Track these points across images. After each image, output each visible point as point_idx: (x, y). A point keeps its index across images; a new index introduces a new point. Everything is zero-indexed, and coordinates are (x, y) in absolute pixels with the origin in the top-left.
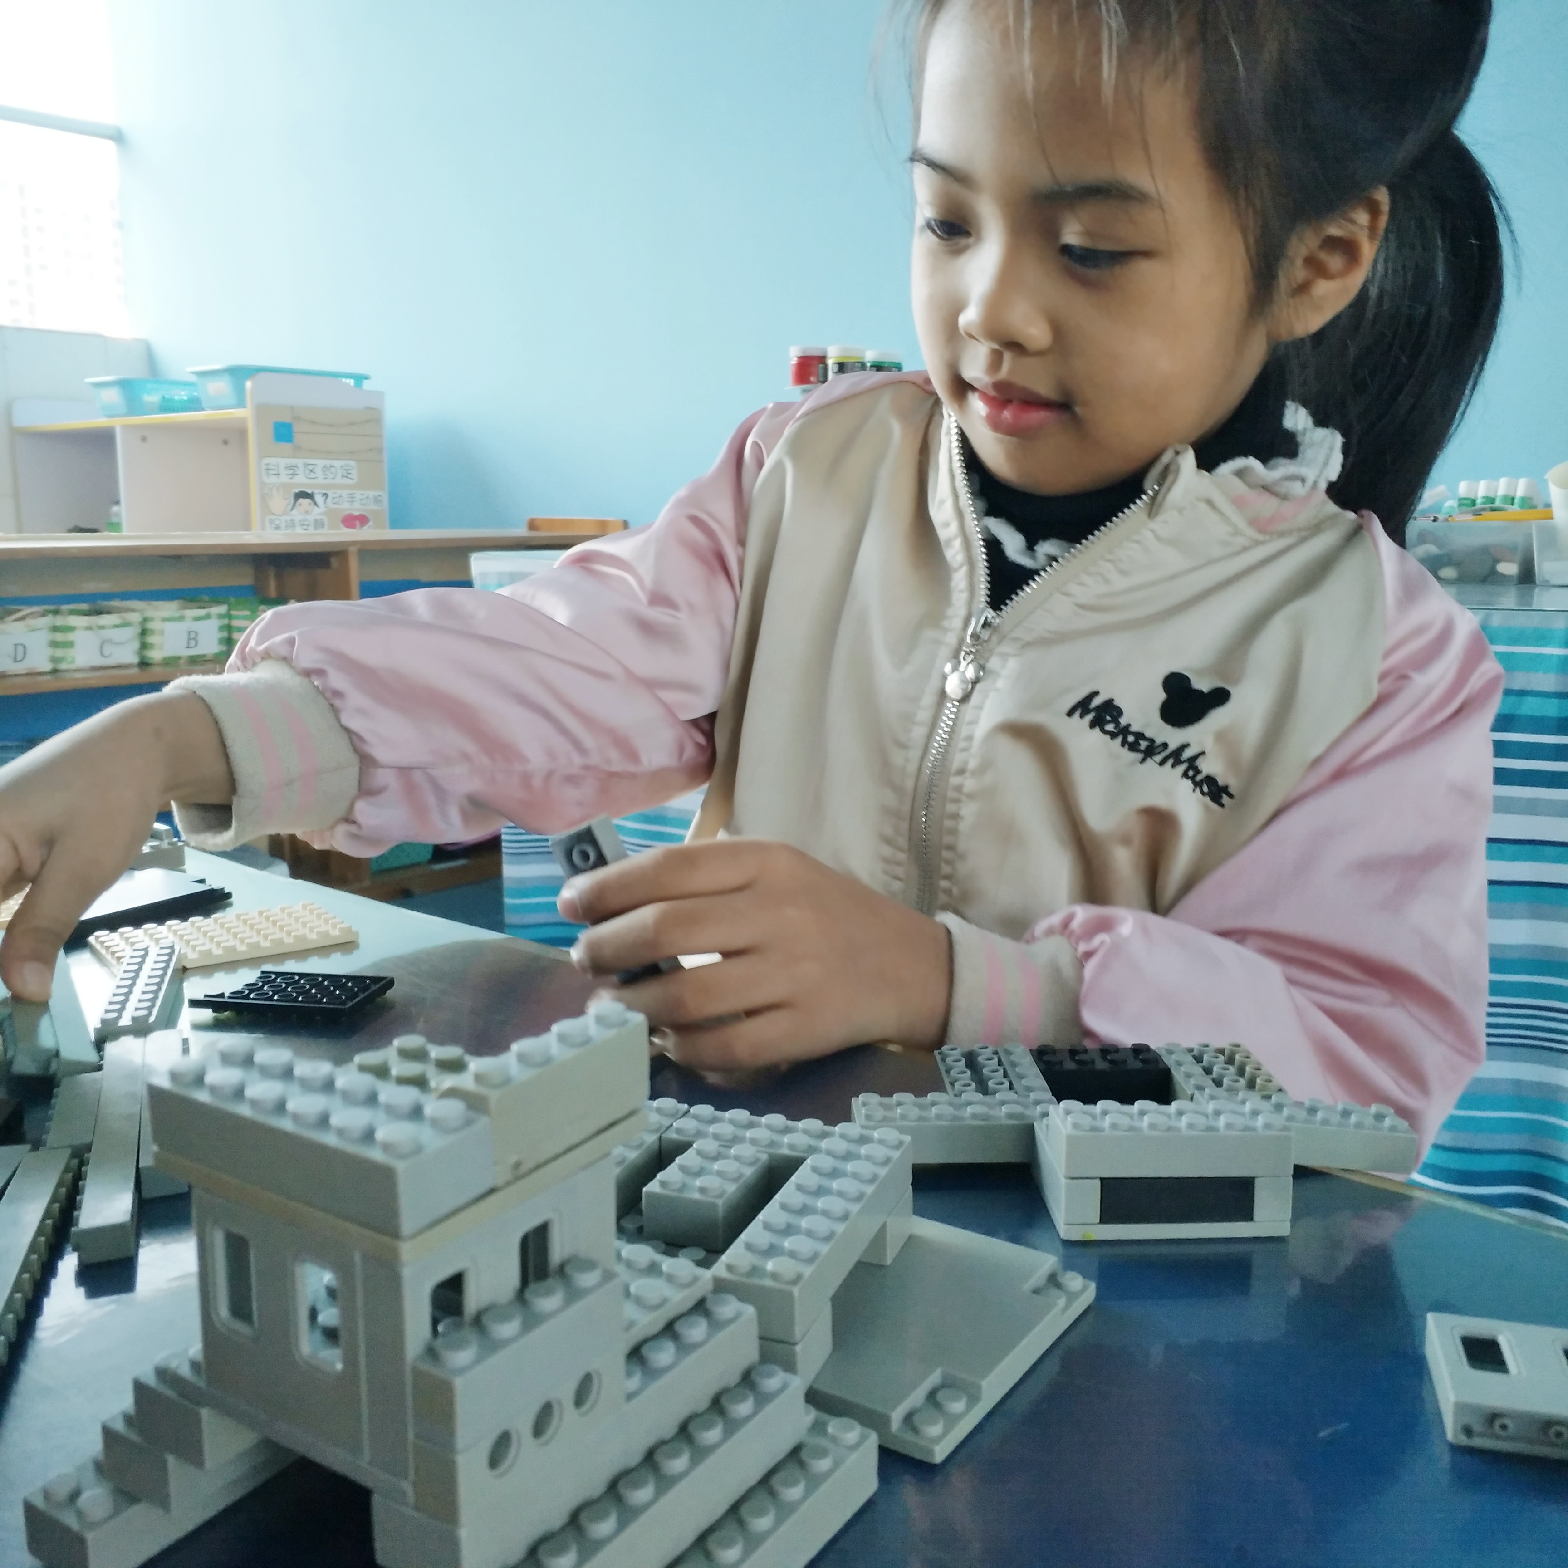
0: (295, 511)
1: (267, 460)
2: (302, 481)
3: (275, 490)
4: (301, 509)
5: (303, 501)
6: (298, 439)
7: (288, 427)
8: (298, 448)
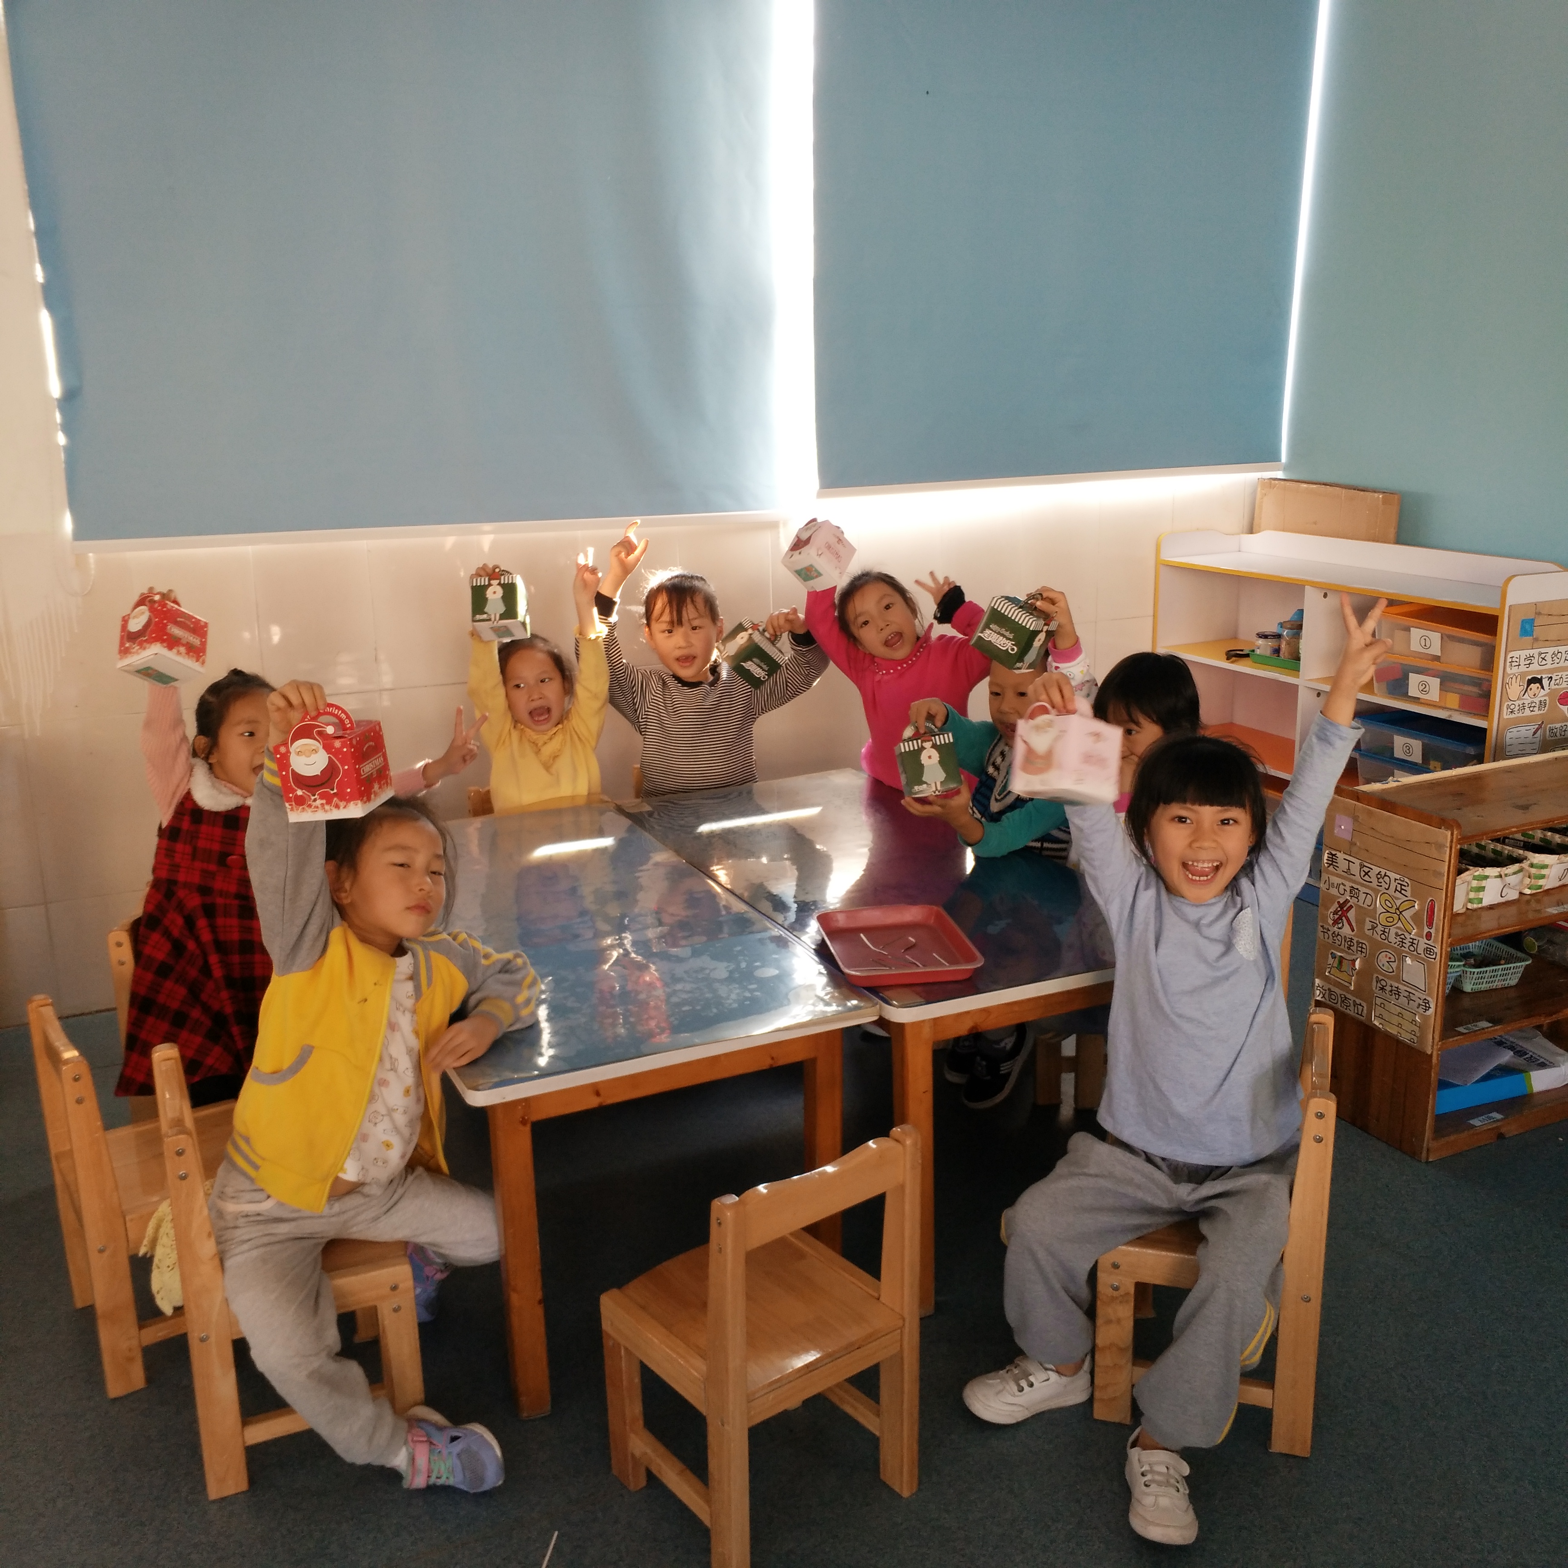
0: (1526, 696)
1: (1511, 653)
2: (1534, 669)
3: (1514, 678)
4: (1531, 693)
5: (1533, 686)
6: (1537, 631)
7: (1531, 622)
8: (1536, 640)
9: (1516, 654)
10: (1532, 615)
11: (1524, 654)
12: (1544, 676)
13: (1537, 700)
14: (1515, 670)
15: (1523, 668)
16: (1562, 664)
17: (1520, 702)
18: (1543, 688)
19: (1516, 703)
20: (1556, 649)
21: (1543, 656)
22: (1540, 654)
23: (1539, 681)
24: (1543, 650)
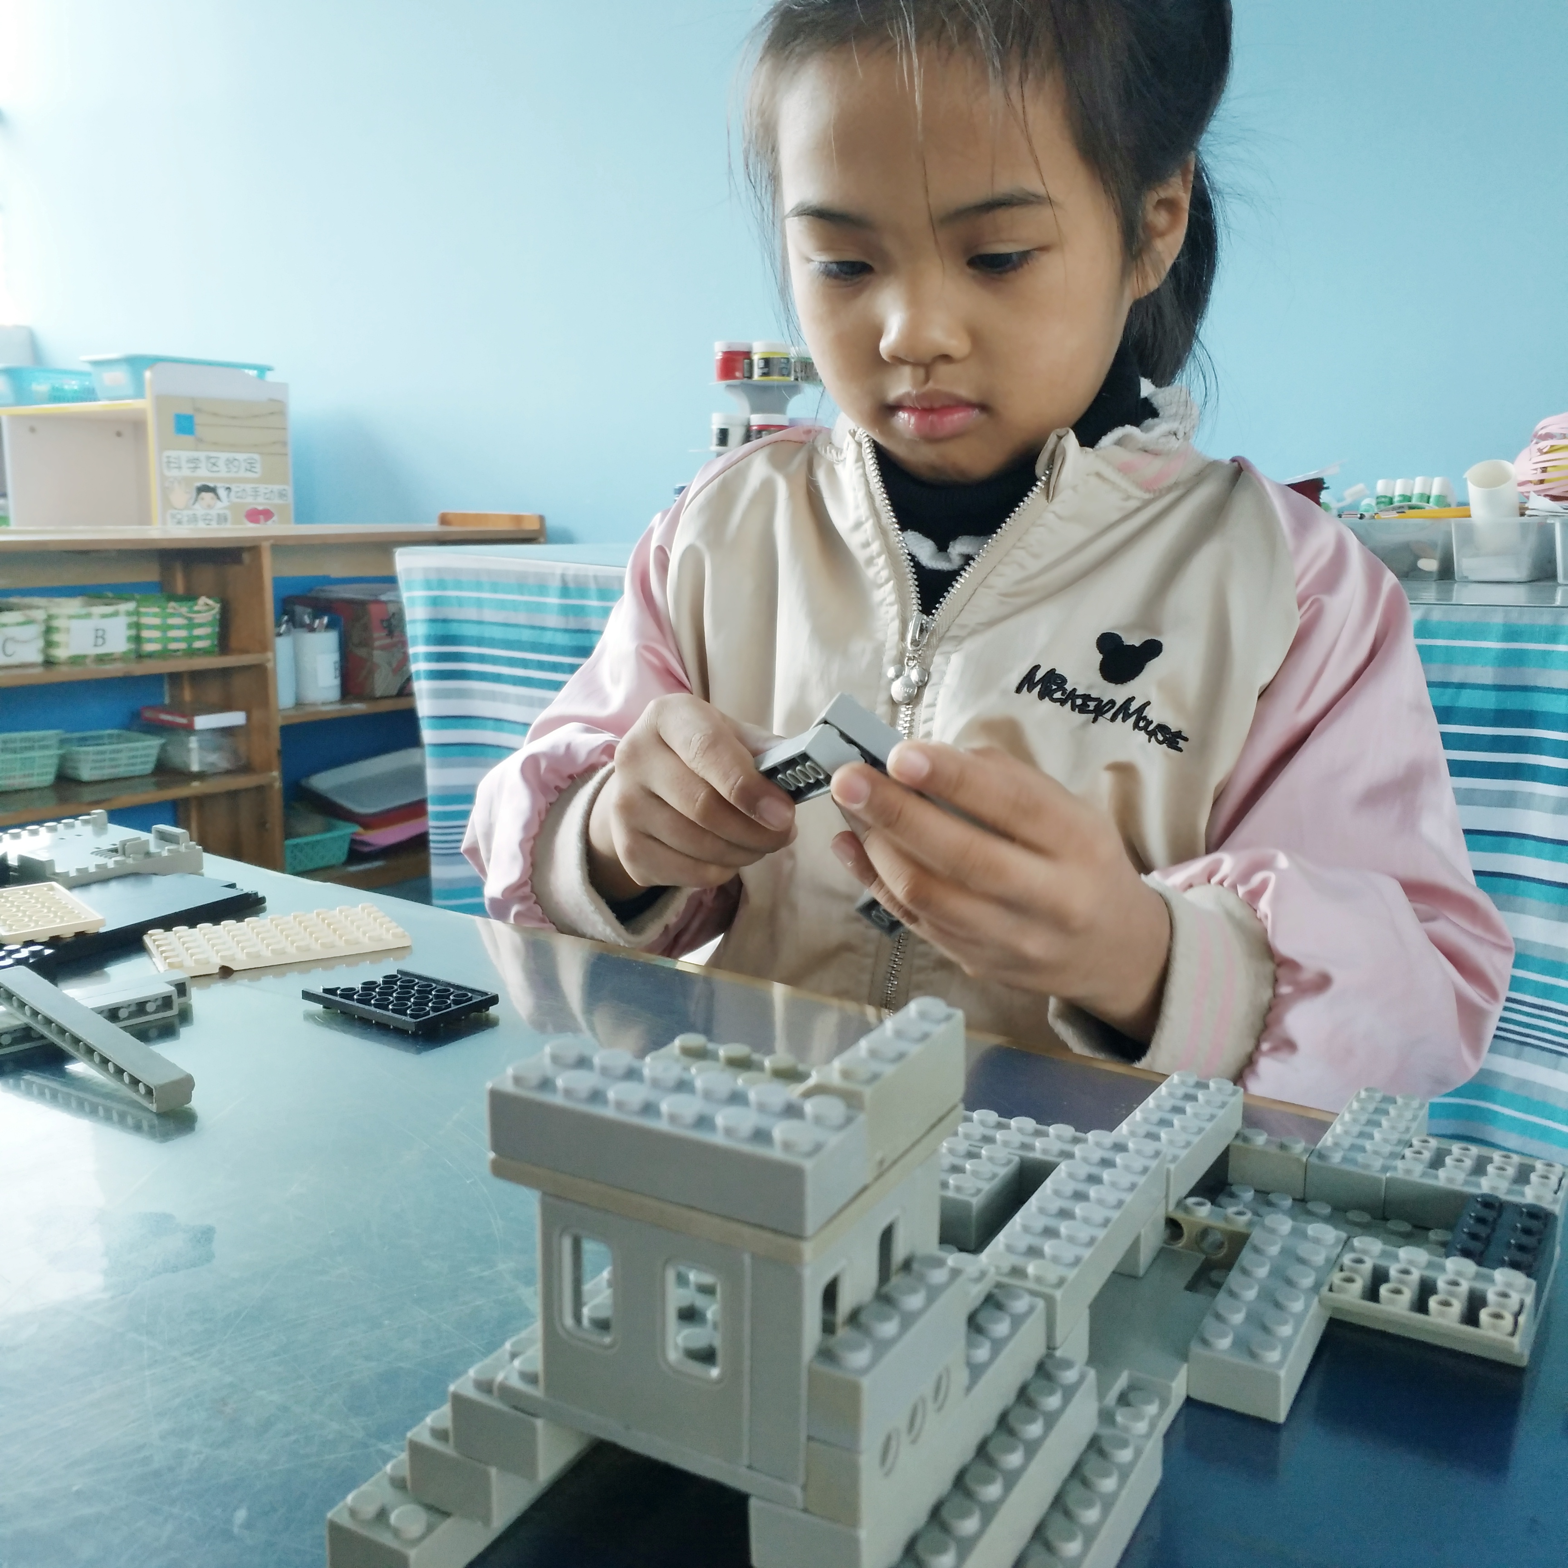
0: (197, 506)
1: (168, 453)
2: (204, 475)
3: (175, 482)
4: (203, 503)
5: (207, 496)
6: (199, 431)
7: (190, 419)
8: (200, 440)
9: (173, 454)
10: (187, 410)
11: (185, 455)
12: (219, 485)
13: (214, 512)
14: (175, 473)
15: (186, 472)
16: (242, 474)
17: (190, 512)
18: (218, 498)
19: (186, 512)
20: (230, 455)
21: (213, 461)
22: (209, 458)
23: (213, 490)
24: (211, 454)
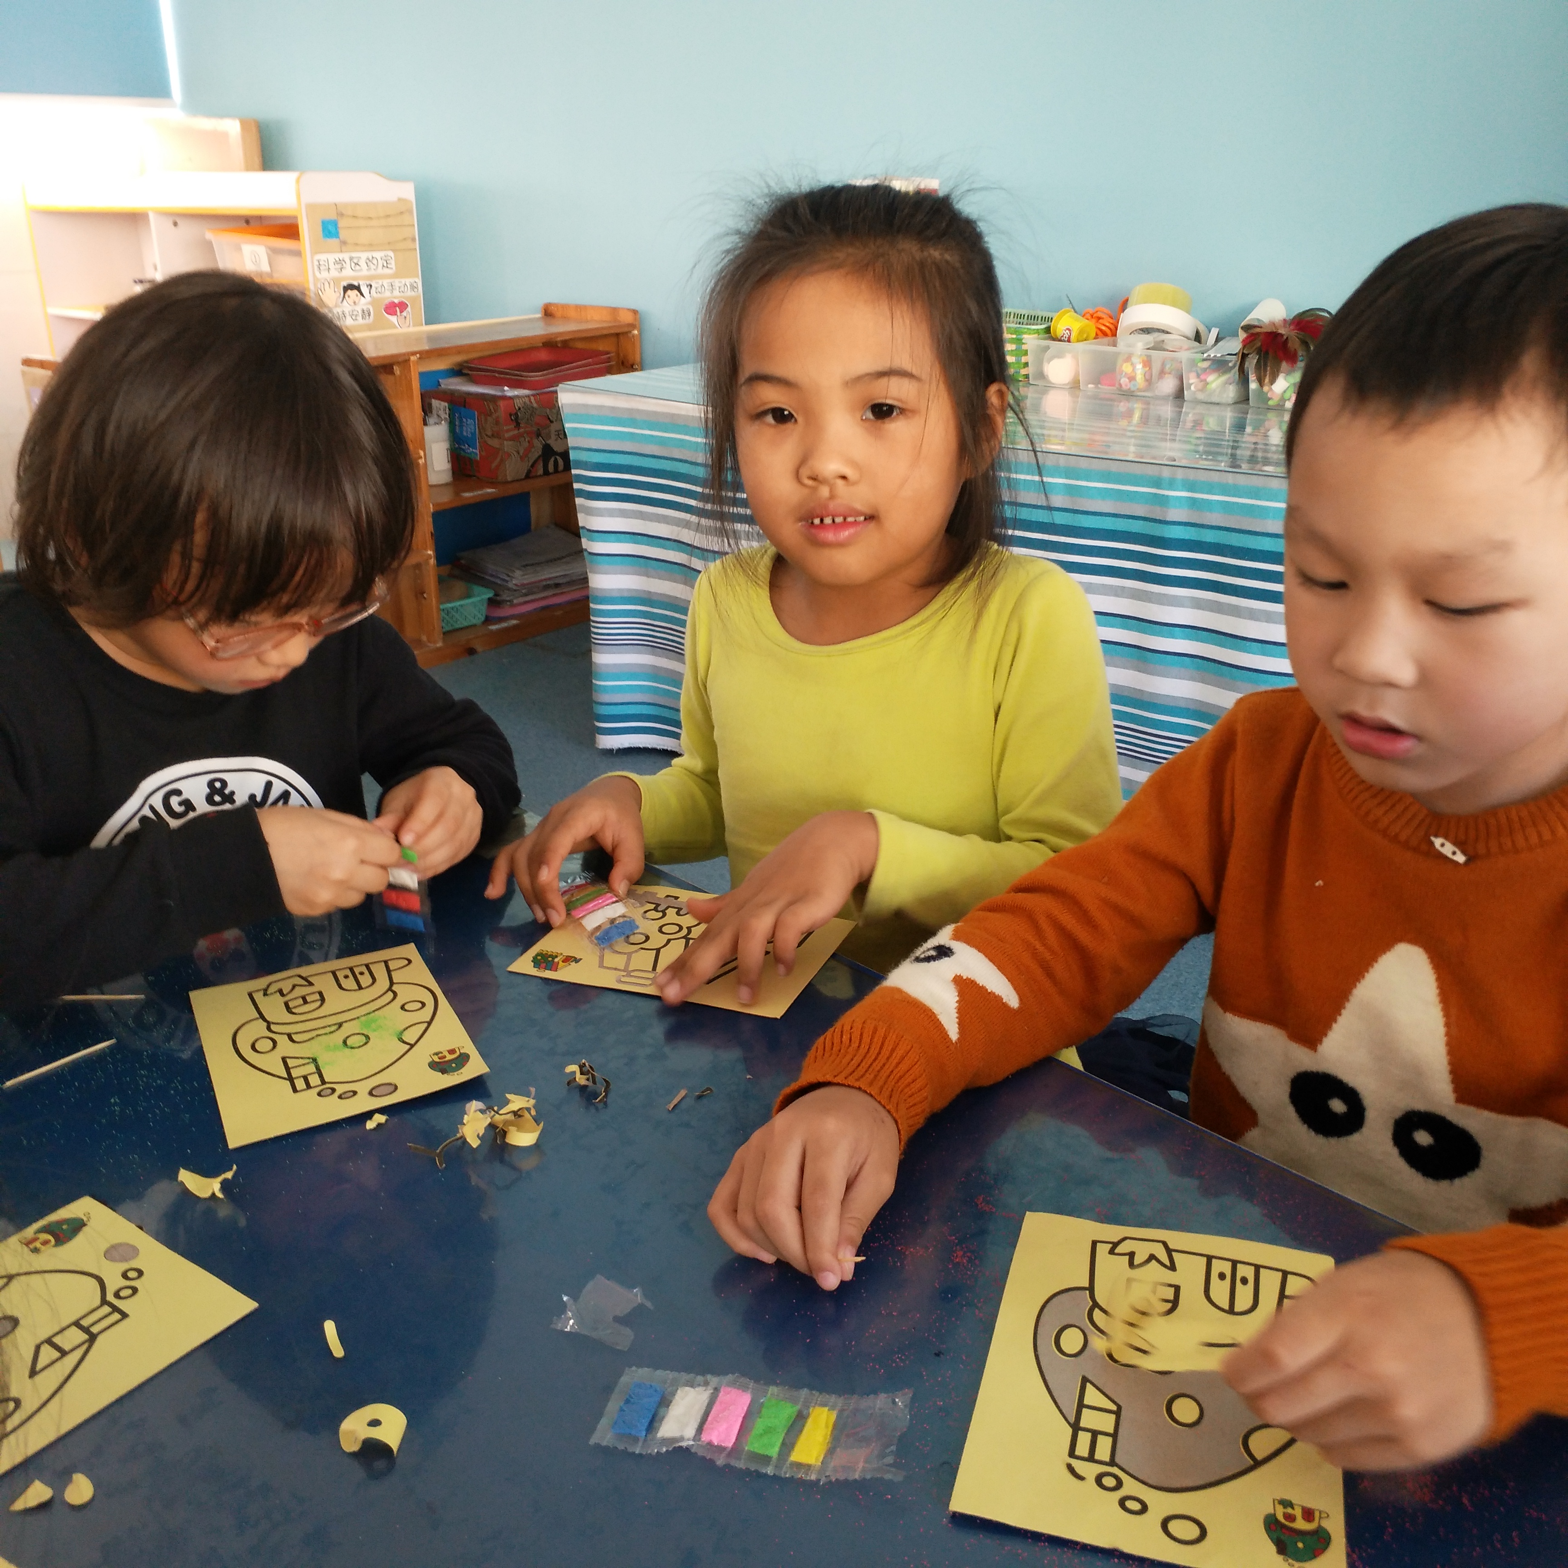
0: (345, 304)
1: (318, 257)
2: (349, 275)
3: (327, 285)
4: (351, 301)
5: (352, 293)
6: (343, 234)
7: (335, 224)
8: (344, 243)
9: (322, 257)
10: (332, 216)
11: (332, 257)
12: (361, 283)
13: (358, 309)
14: (326, 275)
15: (334, 273)
16: (380, 271)
17: (340, 310)
18: (362, 294)
19: (335, 310)
20: (369, 255)
21: (355, 260)
22: (352, 258)
23: (358, 288)
24: (354, 255)
